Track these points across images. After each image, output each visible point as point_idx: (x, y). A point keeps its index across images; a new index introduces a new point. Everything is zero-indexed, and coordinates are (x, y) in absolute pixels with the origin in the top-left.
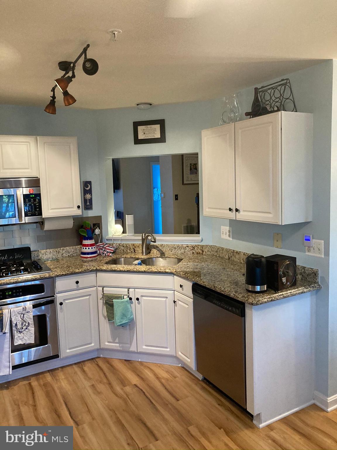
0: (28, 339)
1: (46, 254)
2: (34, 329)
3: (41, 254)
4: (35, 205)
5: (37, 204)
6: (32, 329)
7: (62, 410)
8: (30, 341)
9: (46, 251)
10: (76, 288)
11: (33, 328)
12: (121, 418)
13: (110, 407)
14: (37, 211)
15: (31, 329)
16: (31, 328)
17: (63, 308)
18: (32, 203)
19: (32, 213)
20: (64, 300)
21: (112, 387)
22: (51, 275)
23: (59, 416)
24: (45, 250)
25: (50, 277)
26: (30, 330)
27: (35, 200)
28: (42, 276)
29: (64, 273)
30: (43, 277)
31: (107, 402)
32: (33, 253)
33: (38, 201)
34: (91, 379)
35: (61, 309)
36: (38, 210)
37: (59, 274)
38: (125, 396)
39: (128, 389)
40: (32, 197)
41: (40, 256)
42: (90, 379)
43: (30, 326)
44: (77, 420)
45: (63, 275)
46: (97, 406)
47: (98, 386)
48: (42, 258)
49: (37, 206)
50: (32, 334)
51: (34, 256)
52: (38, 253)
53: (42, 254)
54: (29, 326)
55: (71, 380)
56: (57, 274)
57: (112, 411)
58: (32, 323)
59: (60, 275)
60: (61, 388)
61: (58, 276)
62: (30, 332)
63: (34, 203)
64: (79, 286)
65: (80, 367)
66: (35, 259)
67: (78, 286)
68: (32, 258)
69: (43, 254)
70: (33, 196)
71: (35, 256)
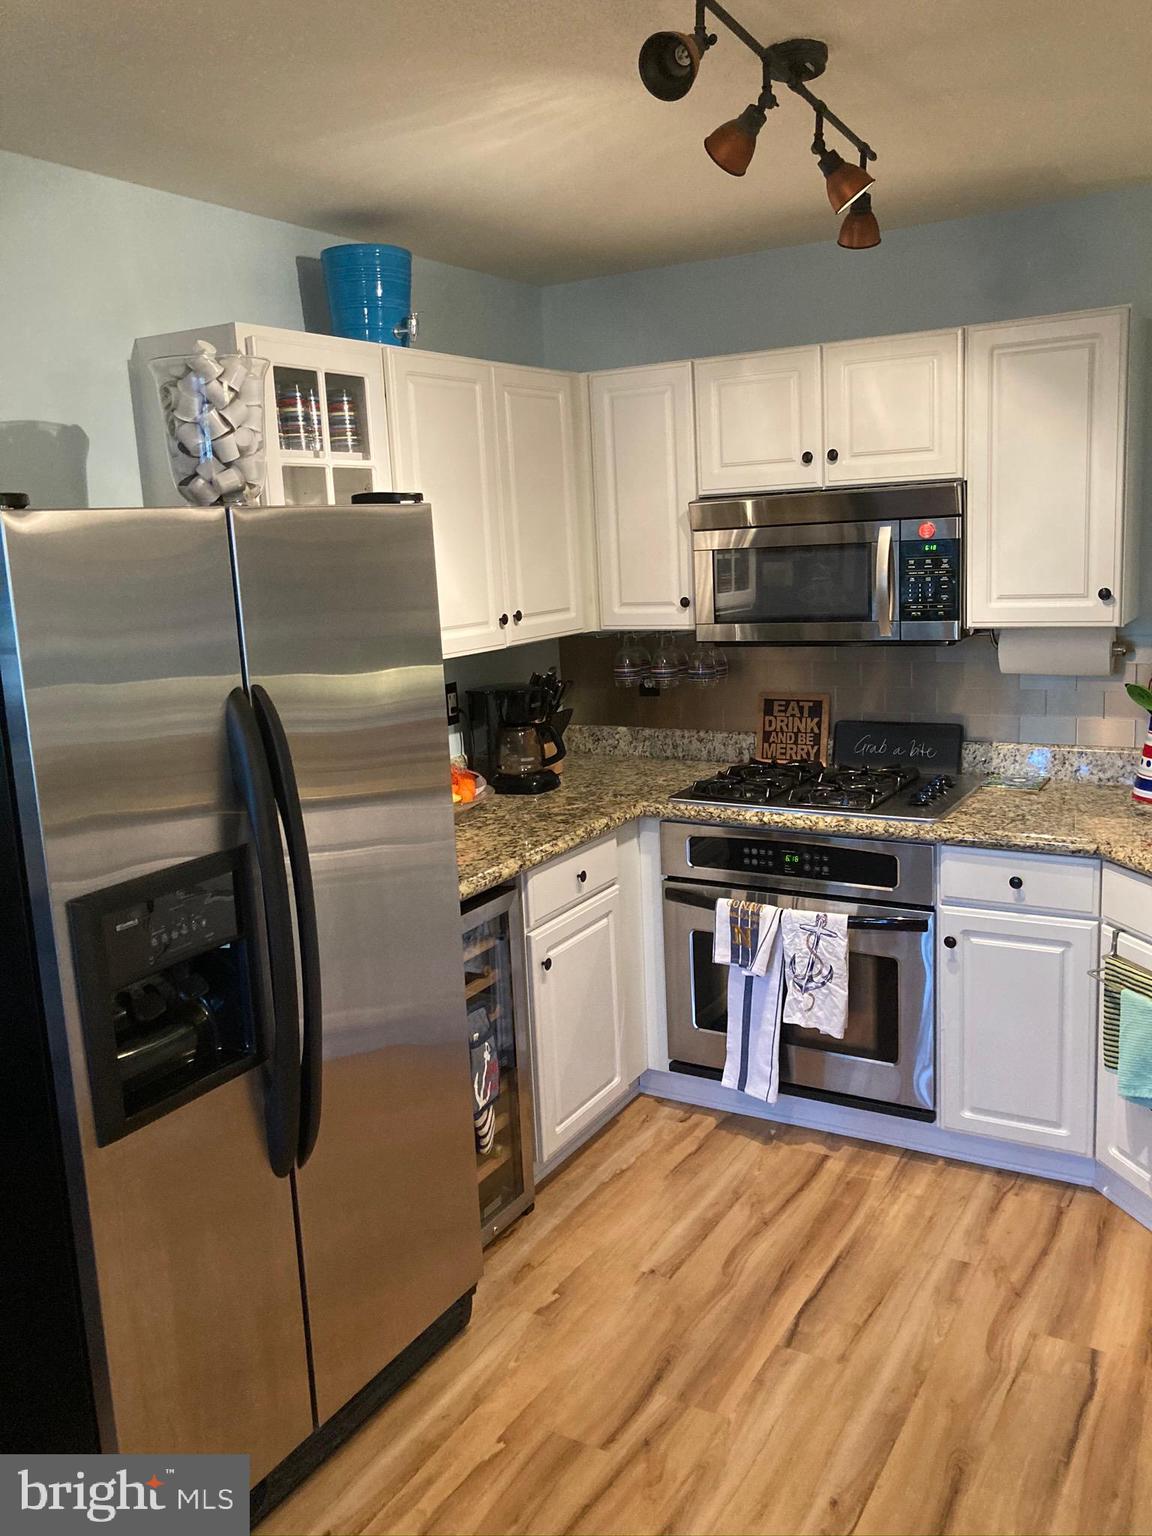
0: (827, 1018)
1: (1017, 758)
2: (847, 993)
3: (998, 758)
4: (936, 580)
5: (945, 579)
6: (840, 992)
7: (807, 1276)
8: (828, 1028)
9: (1018, 750)
10: (1013, 902)
11: (842, 992)
12: (913, 1417)
13: (926, 1364)
14: (940, 601)
15: (837, 992)
16: (837, 988)
17: (958, 957)
18: (926, 573)
19: (925, 607)
20: (966, 933)
21: (1011, 1308)
22: (922, 832)
23: (779, 1288)
24: (1012, 746)
25: (918, 841)
26: (834, 993)
27: (937, 564)
28: (891, 830)
29: (969, 838)
30: (893, 834)
31: (937, 1341)
32: (973, 747)
33: (946, 566)
34: (986, 1243)
35: (952, 960)
36: (944, 597)
37: (949, 836)
38: (1014, 1364)
39: (1053, 1350)
40: (930, 551)
41: (995, 762)
42: (982, 1240)
43: (833, 981)
44: (803, 1328)
45: (966, 841)
46: (898, 1331)
47: (979, 1274)
48: (1002, 770)
49: (944, 583)
50: (837, 1007)
51: (971, 759)
52: (986, 752)
53: (1001, 755)
54: (831, 978)
55: (928, 1214)
56: (943, 835)
57: (918, 1375)
58: (841, 972)
59: (953, 839)
60: (873, 1218)
61: (945, 842)
62: (832, 999)
63: (933, 572)
64: (1024, 899)
65: (998, 1190)
66: (977, 771)
67: (1020, 898)
68: (965, 765)
69: (1004, 756)
70: (935, 547)
71: (977, 761)
